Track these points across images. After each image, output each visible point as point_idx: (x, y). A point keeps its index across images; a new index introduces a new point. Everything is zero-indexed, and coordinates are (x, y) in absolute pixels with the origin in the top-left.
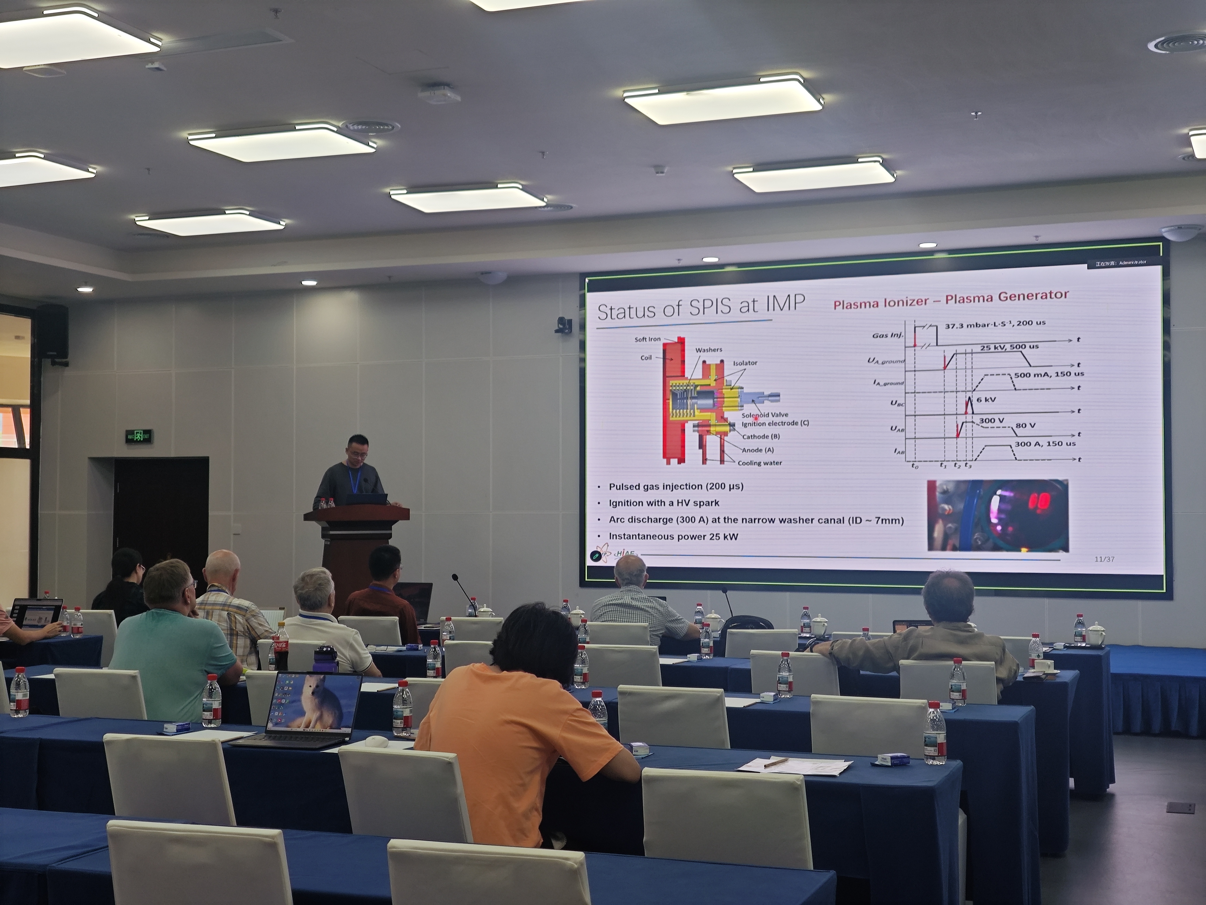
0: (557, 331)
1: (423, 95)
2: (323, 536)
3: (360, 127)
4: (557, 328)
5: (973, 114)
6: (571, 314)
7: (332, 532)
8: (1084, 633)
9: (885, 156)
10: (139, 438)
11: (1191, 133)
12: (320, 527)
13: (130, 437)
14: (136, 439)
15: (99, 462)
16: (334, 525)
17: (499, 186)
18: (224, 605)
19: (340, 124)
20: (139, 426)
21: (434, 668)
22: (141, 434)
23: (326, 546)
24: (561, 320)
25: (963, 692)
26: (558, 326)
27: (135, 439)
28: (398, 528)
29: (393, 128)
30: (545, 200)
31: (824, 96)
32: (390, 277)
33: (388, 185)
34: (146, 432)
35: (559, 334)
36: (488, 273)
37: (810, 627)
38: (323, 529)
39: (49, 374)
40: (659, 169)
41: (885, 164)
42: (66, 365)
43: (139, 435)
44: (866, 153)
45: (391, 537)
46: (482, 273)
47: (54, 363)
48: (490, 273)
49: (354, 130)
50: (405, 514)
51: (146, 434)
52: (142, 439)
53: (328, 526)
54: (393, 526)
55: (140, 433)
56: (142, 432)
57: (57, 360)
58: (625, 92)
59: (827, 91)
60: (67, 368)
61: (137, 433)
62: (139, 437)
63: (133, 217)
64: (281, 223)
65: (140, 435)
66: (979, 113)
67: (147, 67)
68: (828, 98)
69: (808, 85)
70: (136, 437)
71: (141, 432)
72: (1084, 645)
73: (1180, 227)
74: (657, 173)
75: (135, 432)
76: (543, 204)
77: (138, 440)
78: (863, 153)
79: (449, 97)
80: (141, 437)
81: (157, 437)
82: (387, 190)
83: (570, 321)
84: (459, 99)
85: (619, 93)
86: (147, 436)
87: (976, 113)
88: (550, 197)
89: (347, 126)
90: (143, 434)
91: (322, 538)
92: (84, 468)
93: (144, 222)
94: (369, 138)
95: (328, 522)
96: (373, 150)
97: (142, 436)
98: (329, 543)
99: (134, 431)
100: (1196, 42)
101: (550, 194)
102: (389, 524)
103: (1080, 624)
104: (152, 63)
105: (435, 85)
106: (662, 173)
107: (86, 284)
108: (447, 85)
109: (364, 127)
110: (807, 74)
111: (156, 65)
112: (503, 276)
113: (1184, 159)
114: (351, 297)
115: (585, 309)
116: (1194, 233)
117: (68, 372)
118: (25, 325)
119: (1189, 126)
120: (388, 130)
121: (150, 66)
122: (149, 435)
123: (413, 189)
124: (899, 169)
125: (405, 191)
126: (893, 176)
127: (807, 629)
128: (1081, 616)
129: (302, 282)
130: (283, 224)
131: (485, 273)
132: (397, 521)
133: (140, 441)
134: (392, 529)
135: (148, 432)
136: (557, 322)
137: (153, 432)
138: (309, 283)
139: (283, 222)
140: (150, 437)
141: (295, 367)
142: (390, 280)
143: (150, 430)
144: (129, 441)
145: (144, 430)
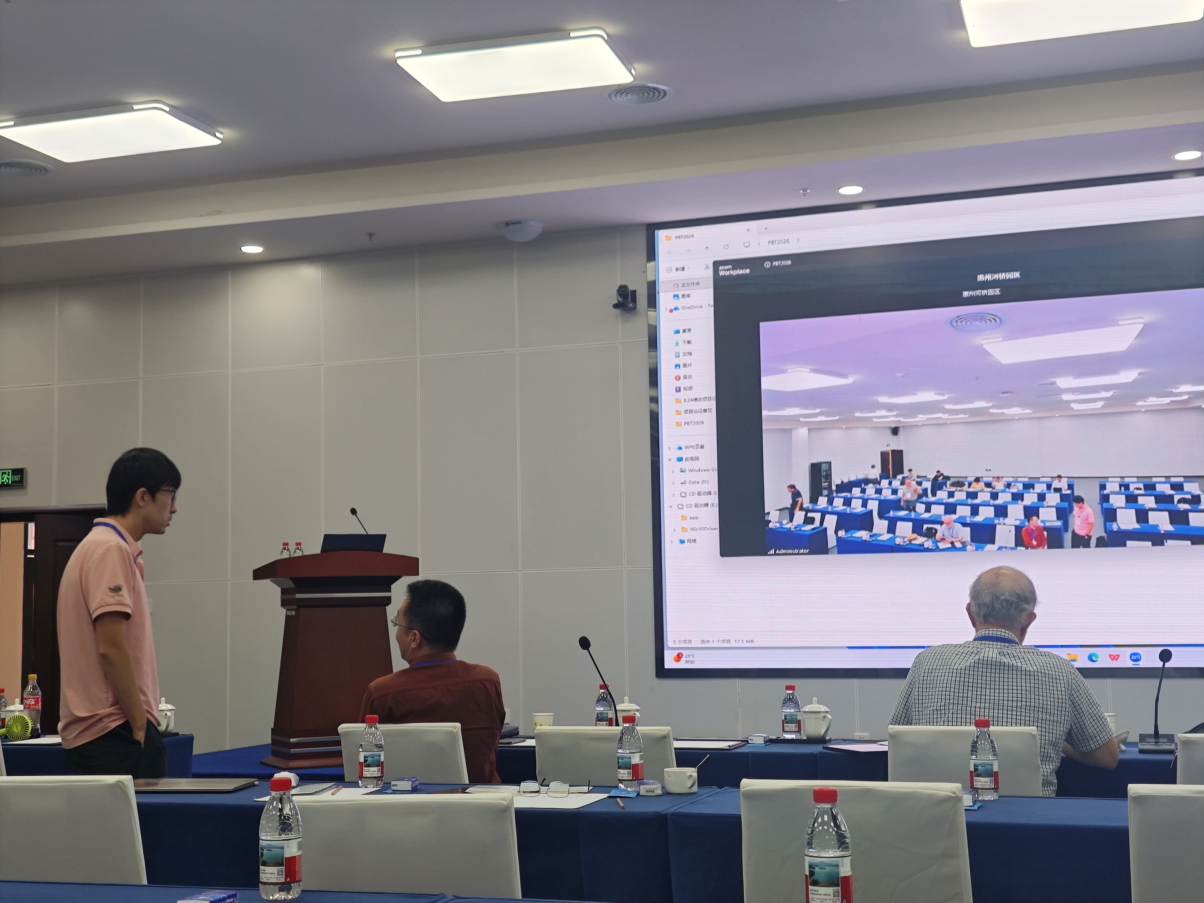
0: (616, 306)
2: (284, 603)
4: (617, 302)
6: (639, 281)
7: (298, 596)
10: (6, 481)
12: (278, 590)
14: (3, 483)
16: (302, 584)
17: (572, 35)
20: (6, 463)
22: (9, 475)
23: (288, 618)
24: (622, 291)
26: (618, 300)
32: (371, 235)
34: (15, 472)
35: (618, 311)
36: (515, 223)
38: (283, 592)
43: (6, 476)
45: (389, 603)
46: (508, 224)
48: (519, 223)
50: (410, 566)
51: (16, 475)
52: (10, 483)
53: (293, 586)
54: (392, 586)
55: (7, 473)
56: (10, 471)
61: (4, 473)
62: (5, 478)
64: (218, 134)
65: (8, 477)
71: (9, 472)
77: (5, 483)
80: (8, 479)
81: (31, 479)
82: (390, 52)
83: (634, 292)
86: (17, 478)
90: (12, 475)
91: (282, 606)
95: (293, 580)
97: (10, 477)
98: (294, 613)
102: (384, 583)
112: (535, 229)
122: (19, 476)
123: (434, 47)
125: (419, 52)
129: (242, 248)
130: (221, 136)
131: (512, 223)
132: (400, 577)
133: (8, 485)
134: (390, 591)
135: (19, 472)
136: (615, 293)
137: (27, 472)
138: (252, 249)
139: (221, 133)
140: (22, 478)
141: (230, 373)
142: (371, 239)
143: (23, 470)
145: (13, 470)
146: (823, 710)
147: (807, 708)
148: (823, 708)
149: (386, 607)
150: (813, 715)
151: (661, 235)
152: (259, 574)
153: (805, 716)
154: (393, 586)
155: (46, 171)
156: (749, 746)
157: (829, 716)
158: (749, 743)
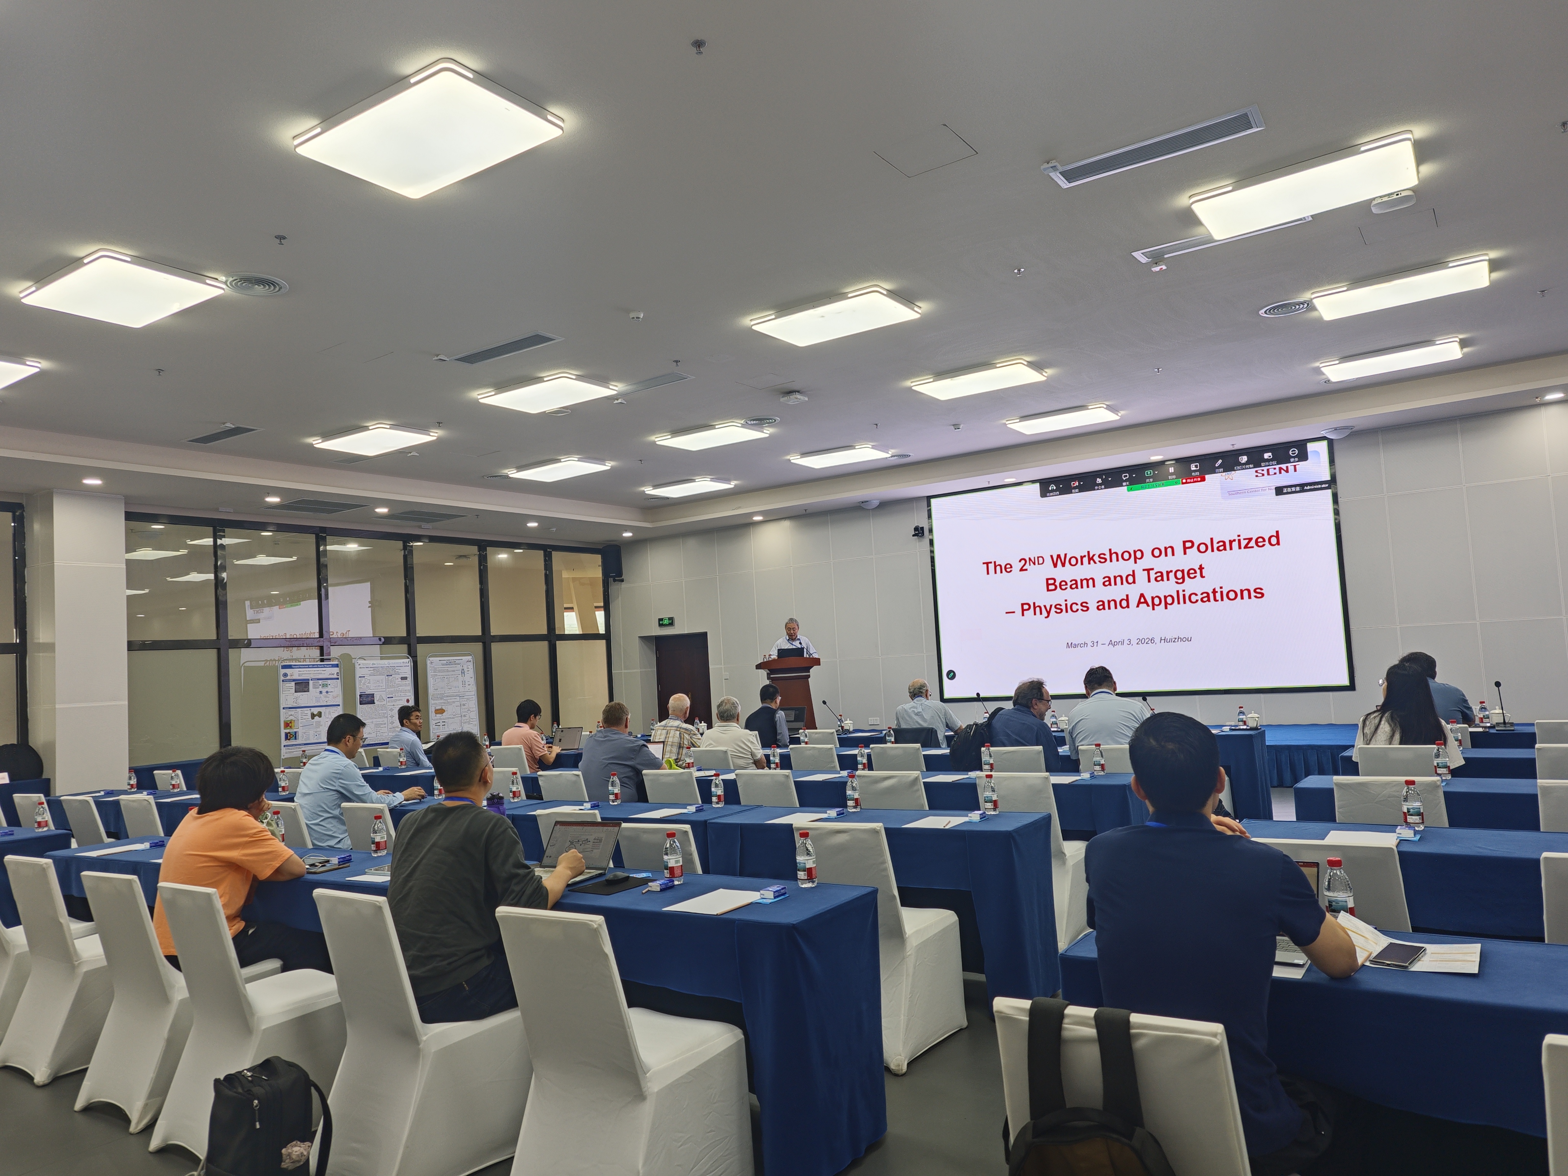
0: (913, 536)
1: (784, 400)
3: (755, 422)
4: (914, 533)
5: (1156, 370)
6: (923, 523)
7: (772, 676)
8: (1244, 720)
9: (1107, 403)
11: (1321, 365)
12: (766, 673)
13: (661, 622)
15: (645, 639)
16: (773, 671)
17: (856, 448)
18: (678, 727)
19: (742, 422)
20: (665, 615)
21: (774, 763)
24: (916, 529)
25: (1102, 766)
27: (664, 624)
28: (814, 671)
29: (775, 421)
30: (890, 452)
31: (1046, 370)
32: (805, 510)
33: (788, 454)
35: (916, 537)
36: (866, 502)
37: (1057, 724)
39: (614, 588)
40: (956, 426)
41: (1109, 408)
42: (622, 581)
43: (666, 621)
44: (1093, 402)
45: (810, 677)
46: (863, 502)
47: (615, 581)
48: (868, 502)
49: (751, 425)
50: (817, 662)
57: (616, 578)
58: (912, 382)
59: (1047, 368)
60: (622, 583)
62: (666, 622)
63: (643, 489)
64: (732, 483)
66: (1160, 369)
67: (614, 402)
68: (1049, 372)
69: (1031, 365)
71: (667, 619)
72: (1245, 727)
73: (1336, 429)
74: (956, 429)
76: (890, 456)
78: (1091, 403)
79: (800, 399)
81: (676, 622)
82: (788, 457)
83: (922, 528)
84: (806, 399)
85: (908, 383)
86: (670, 621)
87: (1158, 369)
88: (893, 451)
89: (746, 422)
92: (637, 643)
93: (650, 491)
94: (763, 428)
95: (769, 669)
96: (767, 435)
97: (668, 621)
99: (663, 619)
100: (1294, 307)
101: (892, 449)
102: (808, 669)
103: (1242, 713)
104: (617, 400)
105: (790, 392)
106: (958, 429)
107: (626, 531)
108: (798, 392)
109: (757, 422)
110: (1029, 359)
111: (620, 401)
112: (876, 503)
113: (1325, 382)
114: (786, 524)
115: (931, 519)
116: (1348, 432)
117: (624, 585)
118: (598, 558)
119: (1319, 361)
120: (772, 422)
121: (616, 402)
123: (805, 454)
124: (1121, 410)
125: (798, 457)
126: (1118, 415)
127: (1055, 726)
128: (1242, 707)
129: (753, 518)
132: (812, 667)
133: (667, 625)
134: (809, 672)
135: (671, 619)
136: (913, 530)
137: (674, 619)
138: (758, 519)
140: (672, 621)
141: (754, 571)
143: (672, 618)
144: (661, 625)
145: (669, 618)
149: (809, 680)
151: (933, 501)
152: (759, 667)
154: (811, 670)
155: (666, 501)
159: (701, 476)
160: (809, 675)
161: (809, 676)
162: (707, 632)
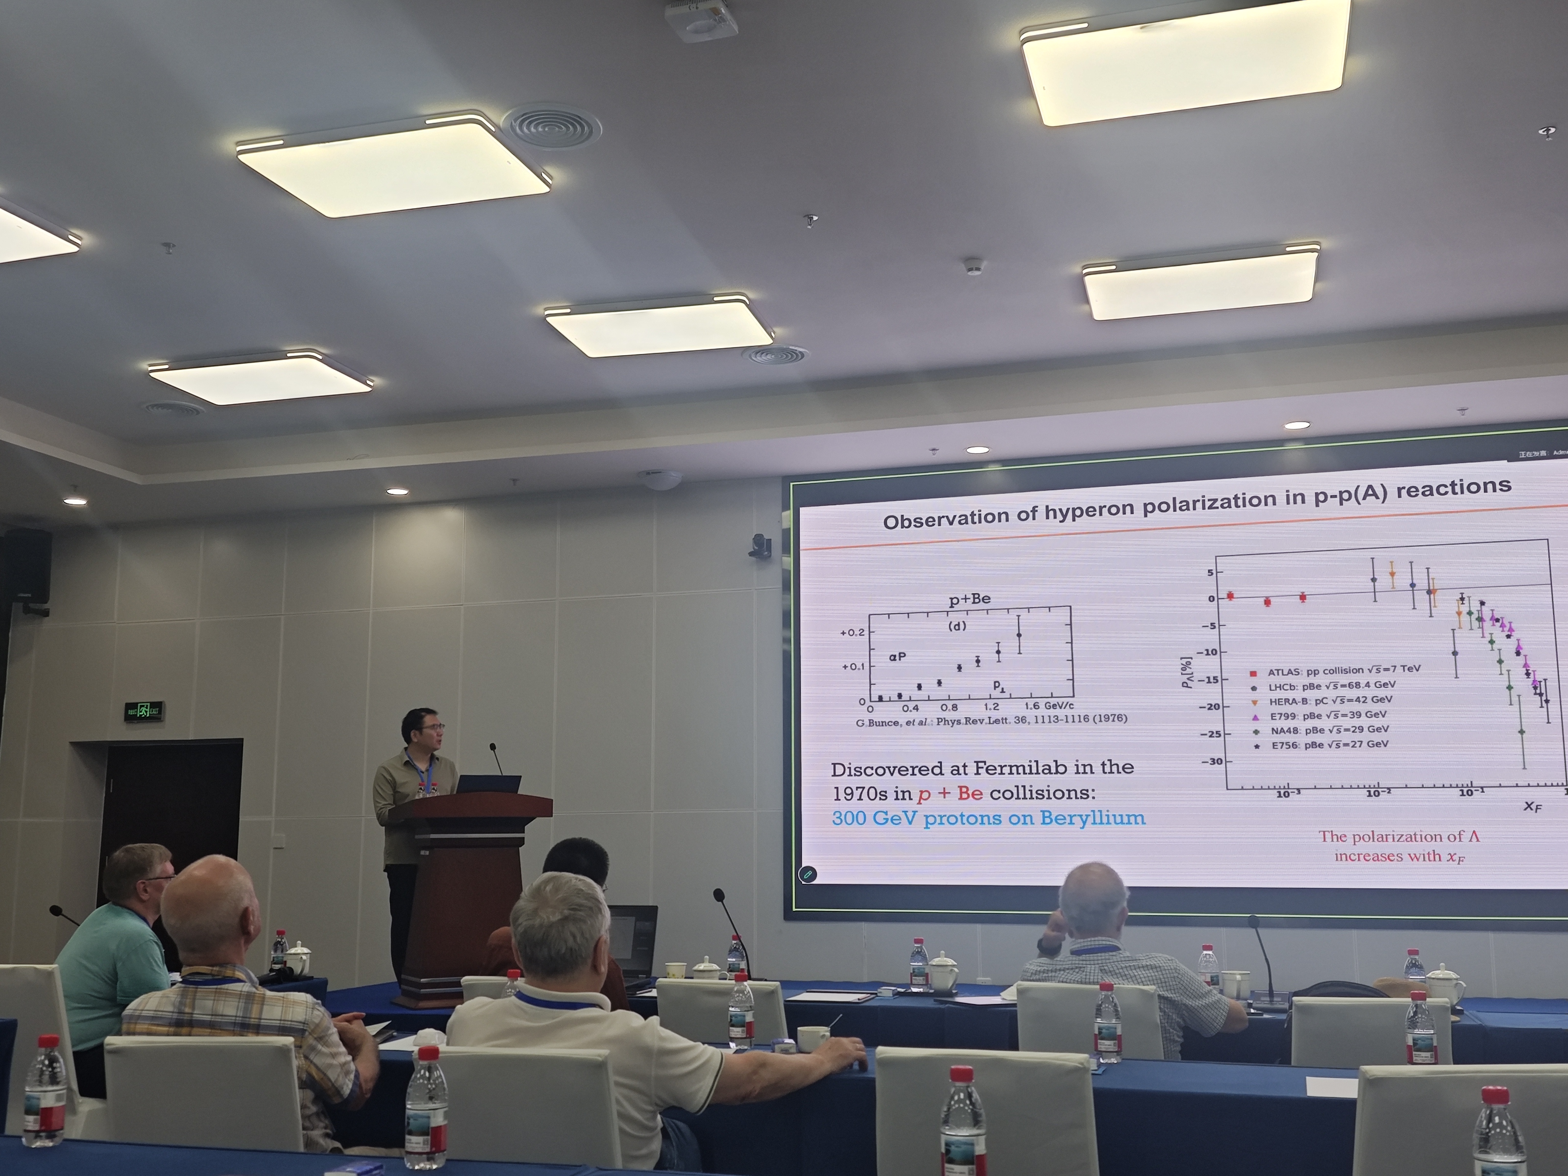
0: (751, 554)
4: (753, 550)
6: (777, 537)
10: (144, 714)
13: (131, 712)
14: (141, 715)
15: (85, 748)
16: (436, 824)
17: (715, 299)
19: (504, 120)
20: (145, 696)
22: (147, 708)
24: (757, 539)
26: (754, 548)
27: (138, 715)
28: (532, 829)
29: (590, 134)
30: (776, 332)
32: (514, 480)
34: (154, 705)
35: (753, 559)
36: (657, 473)
42: (46, 613)
43: (144, 709)
45: (523, 844)
46: (648, 473)
47: (27, 610)
48: (660, 471)
50: (545, 808)
51: (154, 708)
52: (148, 715)
54: (526, 827)
55: (145, 706)
56: (149, 704)
57: (32, 605)
58: (1033, 26)
60: (47, 618)
61: (141, 706)
62: (144, 712)
64: (368, 382)
65: (146, 710)
68: (1354, 67)
70: (141, 712)
71: (147, 705)
74: (970, 270)
75: (139, 705)
76: (770, 342)
77: (143, 716)
80: (146, 712)
81: (169, 713)
83: (769, 541)
86: (155, 712)
88: (785, 327)
89: (512, 128)
90: (150, 708)
92: (64, 758)
93: (163, 373)
96: (545, 189)
97: (148, 710)
99: (138, 703)
101: (786, 320)
106: (978, 269)
107: (77, 494)
112: (674, 478)
114: (452, 516)
117: (47, 624)
120: (580, 141)
122: (158, 709)
124: (1322, 280)
125: (568, 310)
129: (388, 491)
130: (372, 384)
131: (652, 473)
132: (535, 818)
133: (145, 718)
134: (523, 832)
135: (158, 706)
136: (751, 541)
137: (165, 705)
138: (398, 492)
139: (372, 381)
140: (160, 712)
141: (371, 611)
142: (515, 485)
143: (161, 703)
144: (130, 719)
145: (151, 703)
146: (950, 964)
147: (936, 961)
148: (950, 962)
149: (520, 848)
150: (940, 969)
153: (932, 969)
155: (198, 412)
156: (879, 999)
157: (956, 970)
158: (878, 996)
159: (305, 343)
160: (524, 838)
161: (521, 842)
162: (242, 739)
